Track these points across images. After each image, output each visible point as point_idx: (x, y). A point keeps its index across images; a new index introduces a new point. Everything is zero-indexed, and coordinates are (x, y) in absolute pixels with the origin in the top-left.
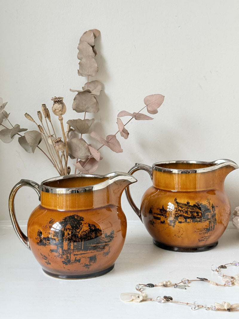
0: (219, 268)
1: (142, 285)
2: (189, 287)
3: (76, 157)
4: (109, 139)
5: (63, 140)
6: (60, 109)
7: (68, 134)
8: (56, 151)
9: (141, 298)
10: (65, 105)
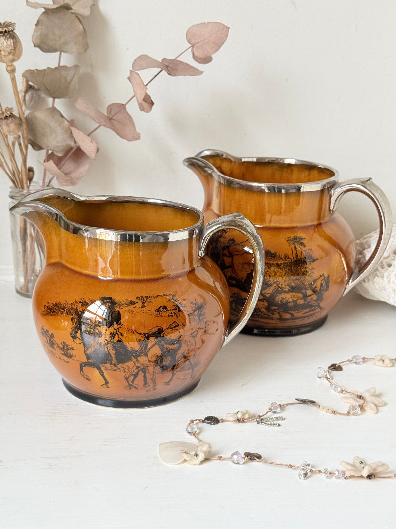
0: (330, 371)
1: (196, 420)
2: (284, 419)
3: (43, 147)
4: (113, 113)
5: (16, 113)
6: (9, 50)
7: (25, 96)
8: (3, 136)
9: (202, 456)
10: (20, 41)
